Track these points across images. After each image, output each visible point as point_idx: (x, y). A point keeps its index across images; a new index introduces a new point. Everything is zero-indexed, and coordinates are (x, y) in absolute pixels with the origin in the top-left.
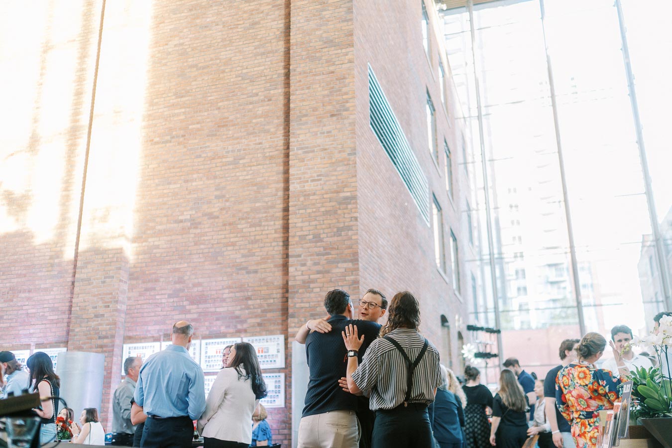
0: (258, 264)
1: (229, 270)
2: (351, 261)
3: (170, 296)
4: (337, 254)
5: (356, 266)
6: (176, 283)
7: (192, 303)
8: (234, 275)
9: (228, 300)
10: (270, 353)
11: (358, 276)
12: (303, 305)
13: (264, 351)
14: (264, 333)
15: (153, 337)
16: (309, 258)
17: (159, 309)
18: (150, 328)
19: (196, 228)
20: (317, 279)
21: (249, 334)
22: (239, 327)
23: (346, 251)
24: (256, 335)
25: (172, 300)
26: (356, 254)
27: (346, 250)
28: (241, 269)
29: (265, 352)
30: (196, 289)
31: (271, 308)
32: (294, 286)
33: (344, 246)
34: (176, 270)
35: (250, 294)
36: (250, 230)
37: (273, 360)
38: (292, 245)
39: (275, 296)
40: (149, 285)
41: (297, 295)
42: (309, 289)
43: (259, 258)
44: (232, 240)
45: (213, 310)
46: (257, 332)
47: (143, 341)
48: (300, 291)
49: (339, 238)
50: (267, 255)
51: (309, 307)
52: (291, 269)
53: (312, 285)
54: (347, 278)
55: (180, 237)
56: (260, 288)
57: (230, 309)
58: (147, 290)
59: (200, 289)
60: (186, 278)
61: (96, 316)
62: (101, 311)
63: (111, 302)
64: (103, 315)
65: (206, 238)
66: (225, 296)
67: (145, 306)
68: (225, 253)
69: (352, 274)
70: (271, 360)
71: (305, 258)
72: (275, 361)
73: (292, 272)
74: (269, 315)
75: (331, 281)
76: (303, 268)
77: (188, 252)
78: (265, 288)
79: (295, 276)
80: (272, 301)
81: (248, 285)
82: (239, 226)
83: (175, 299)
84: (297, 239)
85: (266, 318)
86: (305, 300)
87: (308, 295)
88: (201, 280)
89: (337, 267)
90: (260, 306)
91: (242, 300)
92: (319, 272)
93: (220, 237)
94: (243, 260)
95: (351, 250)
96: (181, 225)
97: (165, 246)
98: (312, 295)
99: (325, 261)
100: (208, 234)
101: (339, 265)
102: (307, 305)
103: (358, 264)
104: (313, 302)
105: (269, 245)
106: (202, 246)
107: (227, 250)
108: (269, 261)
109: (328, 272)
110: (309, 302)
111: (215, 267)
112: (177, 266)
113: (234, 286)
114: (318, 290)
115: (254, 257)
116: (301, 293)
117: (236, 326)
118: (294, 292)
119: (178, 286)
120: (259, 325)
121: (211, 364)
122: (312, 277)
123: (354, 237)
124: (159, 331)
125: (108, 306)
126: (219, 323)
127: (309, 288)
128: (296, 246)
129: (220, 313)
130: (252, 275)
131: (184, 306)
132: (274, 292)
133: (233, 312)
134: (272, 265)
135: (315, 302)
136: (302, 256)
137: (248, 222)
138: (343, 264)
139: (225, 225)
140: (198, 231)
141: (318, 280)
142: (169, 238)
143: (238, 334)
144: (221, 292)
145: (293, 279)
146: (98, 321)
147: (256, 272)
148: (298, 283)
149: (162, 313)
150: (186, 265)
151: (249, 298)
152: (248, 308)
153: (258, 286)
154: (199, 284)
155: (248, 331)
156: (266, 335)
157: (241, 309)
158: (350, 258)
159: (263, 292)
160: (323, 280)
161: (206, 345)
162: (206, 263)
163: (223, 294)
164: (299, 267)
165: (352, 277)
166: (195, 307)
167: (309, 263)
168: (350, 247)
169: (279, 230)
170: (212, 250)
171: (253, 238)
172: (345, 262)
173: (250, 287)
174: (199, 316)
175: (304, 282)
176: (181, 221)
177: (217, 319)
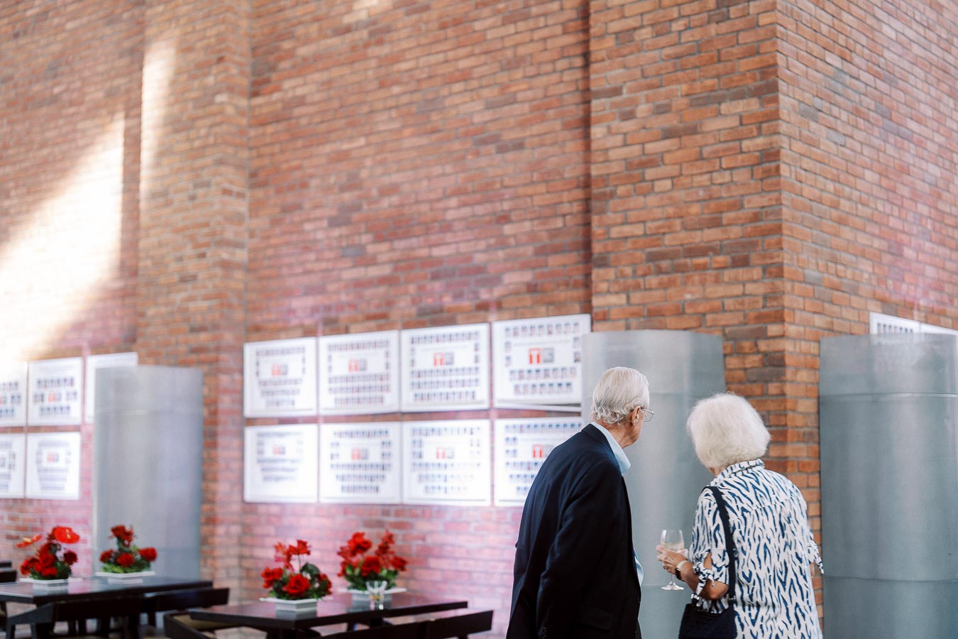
0: (523, 124)
1: (457, 145)
2: (757, 93)
3: (334, 223)
4: (718, 76)
5: (772, 107)
6: (343, 189)
7: (379, 239)
8: (470, 157)
9: (457, 226)
10: (558, 363)
11: (775, 138)
12: (627, 229)
13: (542, 358)
14: (543, 309)
15: (302, 326)
16: (642, 94)
17: (312, 256)
18: (296, 303)
19: (380, 42)
20: (663, 153)
21: (506, 314)
22: (485, 295)
23: (746, 65)
24: (523, 317)
25: (336, 232)
26: (769, 70)
27: (742, 61)
28: (484, 142)
29: (546, 361)
30: (385, 203)
31: (557, 241)
32: (604, 179)
33: (734, 50)
34: (342, 156)
35: (506, 206)
36: (503, 31)
37: (564, 381)
38: (596, 62)
39: (566, 208)
40: (290, 198)
41: (612, 203)
42: (643, 184)
43: (526, 107)
44: (463, 64)
45: (423, 252)
46: (524, 307)
47: (283, 335)
48: (621, 190)
49: (724, 27)
50: (546, 96)
51: (645, 234)
52: (597, 131)
53: (650, 173)
54: (746, 144)
55: (346, 70)
56: (530, 190)
57: (463, 248)
58: (286, 210)
59: (395, 199)
60: (364, 174)
61: (184, 280)
62: (191, 266)
63: (207, 245)
64: (194, 278)
65: (404, 66)
66: (451, 215)
67: (284, 250)
68: (448, 102)
69: (759, 129)
70: (559, 381)
71: (633, 95)
72: (568, 385)
73: (599, 139)
74: (554, 261)
75: (702, 158)
76: (629, 126)
77: (365, 109)
78: (542, 188)
79: (607, 150)
80: (559, 223)
81: (502, 182)
82: (478, 26)
83: (344, 230)
84: (610, 42)
85: (545, 270)
86: (632, 215)
87: (641, 200)
88: (396, 178)
89: (718, 114)
90: (533, 237)
91: (490, 222)
92: (668, 134)
93: (433, 59)
94: (488, 116)
95: (757, 58)
96: (348, 37)
97: (317, 97)
98: (652, 200)
99: (685, 101)
100: (408, 56)
101: (724, 107)
102: (638, 230)
103: (776, 100)
104: (654, 220)
105: (549, 67)
106: (396, 90)
107: (451, 94)
108: (551, 113)
109: (693, 131)
110: (644, 222)
111: (424, 141)
112: (345, 146)
113: (470, 186)
114: (667, 184)
115: (515, 106)
116: (620, 197)
117: (476, 294)
118: (604, 194)
119: (348, 197)
120: (532, 288)
121: (425, 391)
122: (651, 147)
123: (764, 20)
124: (314, 310)
125: (203, 256)
126: (437, 285)
127: (644, 180)
128: (607, 63)
129: (439, 261)
130: (510, 156)
131: (362, 247)
132: (566, 196)
133: (469, 258)
134: (558, 125)
135: (660, 219)
136: (625, 90)
137: (499, 12)
138: (735, 103)
139: (443, 26)
140: (385, 50)
141: (668, 158)
142: (325, 76)
143: (482, 313)
144: (441, 205)
145: (601, 159)
146: (186, 290)
147: (519, 146)
148: (615, 167)
149: (317, 266)
150: (362, 141)
151: (504, 218)
152: (502, 243)
153: (525, 185)
154: (392, 189)
155: (504, 305)
156: (548, 316)
157: (488, 249)
158: (752, 85)
159: (537, 200)
160: (679, 154)
161: (413, 342)
162: (407, 132)
163: (446, 209)
164: (616, 124)
165: (760, 141)
166: (384, 247)
167: (643, 109)
168: (755, 52)
169: (572, 24)
170: (417, 96)
171: (509, 53)
172: (740, 96)
173: (507, 187)
174: (396, 269)
175: (629, 165)
176: (348, 30)
177: (435, 277)
